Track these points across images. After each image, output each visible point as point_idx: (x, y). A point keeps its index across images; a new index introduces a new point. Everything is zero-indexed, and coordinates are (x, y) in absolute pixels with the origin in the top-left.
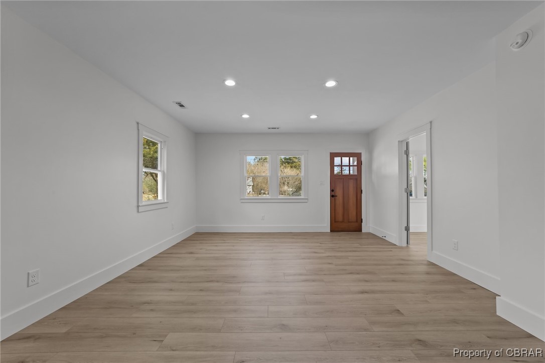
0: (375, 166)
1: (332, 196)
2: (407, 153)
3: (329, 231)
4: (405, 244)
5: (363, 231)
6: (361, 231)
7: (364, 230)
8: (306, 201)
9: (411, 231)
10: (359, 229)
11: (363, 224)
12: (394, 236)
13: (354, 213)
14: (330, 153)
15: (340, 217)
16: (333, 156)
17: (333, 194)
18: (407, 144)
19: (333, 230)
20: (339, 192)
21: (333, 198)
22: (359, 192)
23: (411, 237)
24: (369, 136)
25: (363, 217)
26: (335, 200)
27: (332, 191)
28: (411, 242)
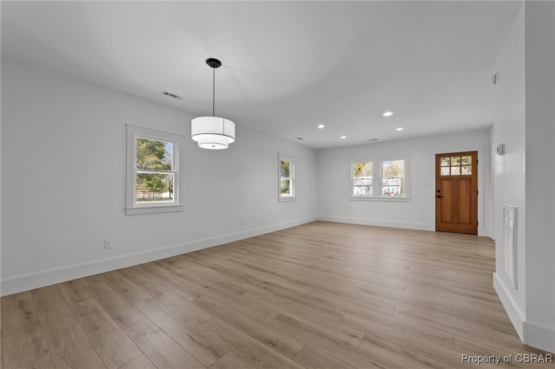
1: (438, 197)
3: (435, 230)
5: (479, 235)
6: (477, 234)
7: (480, 233)
8: (408, 200)
10: (474, 232)
11: (479, 227)
13: (467, 215)
14: (436, 155)
15: (447, 217)
16: (439, 157)
17: (439, 194)
19: (437, 230)
20: (447, 193)
21: (439, 199)
22: (473, 193)
25: (479, 220)
26: (441, 200)
27: (438, 191)
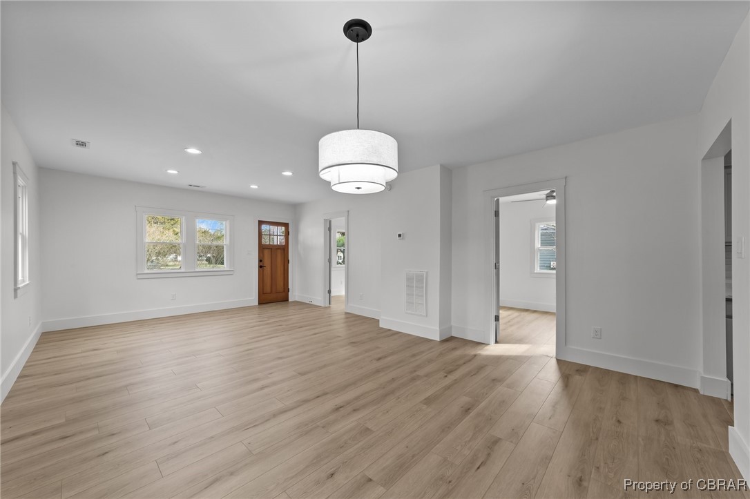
0: (301, 237)
1: (260, 267)
2: (330, 229)
3: (258, 304)
4: (327, 305)
5: (290, 300)
6: (288, 300)
8: (232, 272)
9: (332, 295)
10: (286, 299)
11: (290, 294)
12: (319, 299)
13: (282, 284)
14: (258, 221)
15: (268, 289)
16: (260, 224)
17: (261, 264)
18: (330, 222)
19: (261, 302)
20: (267, 262)
21: (261, 269)
22: (286, 262)
23: (332, 299)
24: (296, 208)
25: (290, 286)
26: (263, 271)
27: (260, 261)
28: (332, 303)
